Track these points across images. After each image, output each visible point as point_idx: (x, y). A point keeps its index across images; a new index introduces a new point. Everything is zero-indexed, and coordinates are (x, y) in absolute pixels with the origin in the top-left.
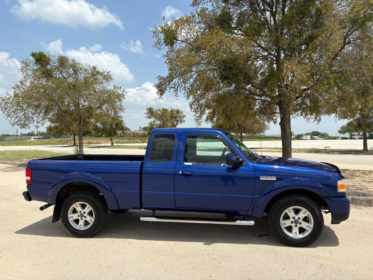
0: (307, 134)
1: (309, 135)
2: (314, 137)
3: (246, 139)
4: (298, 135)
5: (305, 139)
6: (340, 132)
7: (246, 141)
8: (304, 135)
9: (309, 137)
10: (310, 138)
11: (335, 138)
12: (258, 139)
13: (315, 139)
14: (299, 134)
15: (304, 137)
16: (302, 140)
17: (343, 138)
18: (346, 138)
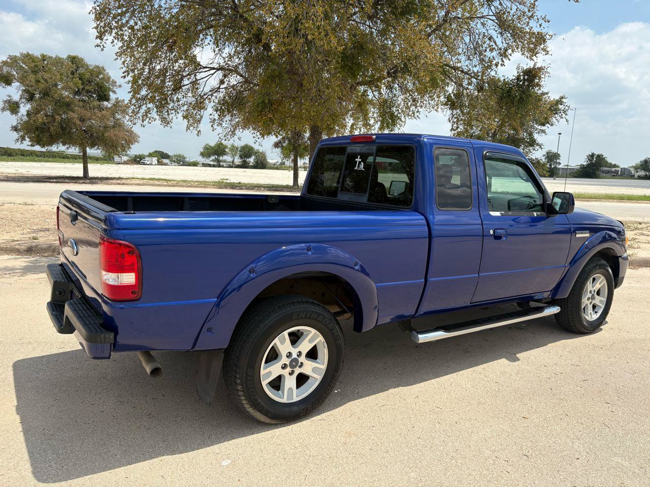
0: (151, 155)
1: (155, 157)
2: (163, 160)
3: (37, 159)
4: (136, 156)
5: (148, 163)
6: (202, 154)
7: (36, 161)
8: (147, 156)
9: (155, 160)
10: (156, 162)
11: (195, 164)
12: (61, 159)
13: (166, 164)
14: (138, 154)
15: (147, 160)
16: (144, 164)
17: (204, 165)
18: (210, 166)
